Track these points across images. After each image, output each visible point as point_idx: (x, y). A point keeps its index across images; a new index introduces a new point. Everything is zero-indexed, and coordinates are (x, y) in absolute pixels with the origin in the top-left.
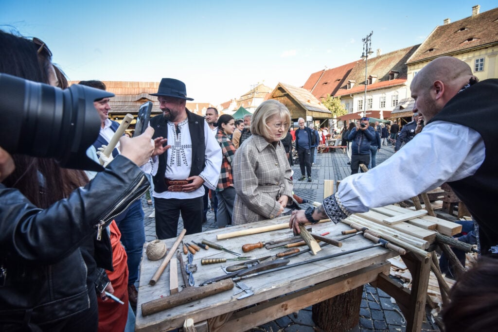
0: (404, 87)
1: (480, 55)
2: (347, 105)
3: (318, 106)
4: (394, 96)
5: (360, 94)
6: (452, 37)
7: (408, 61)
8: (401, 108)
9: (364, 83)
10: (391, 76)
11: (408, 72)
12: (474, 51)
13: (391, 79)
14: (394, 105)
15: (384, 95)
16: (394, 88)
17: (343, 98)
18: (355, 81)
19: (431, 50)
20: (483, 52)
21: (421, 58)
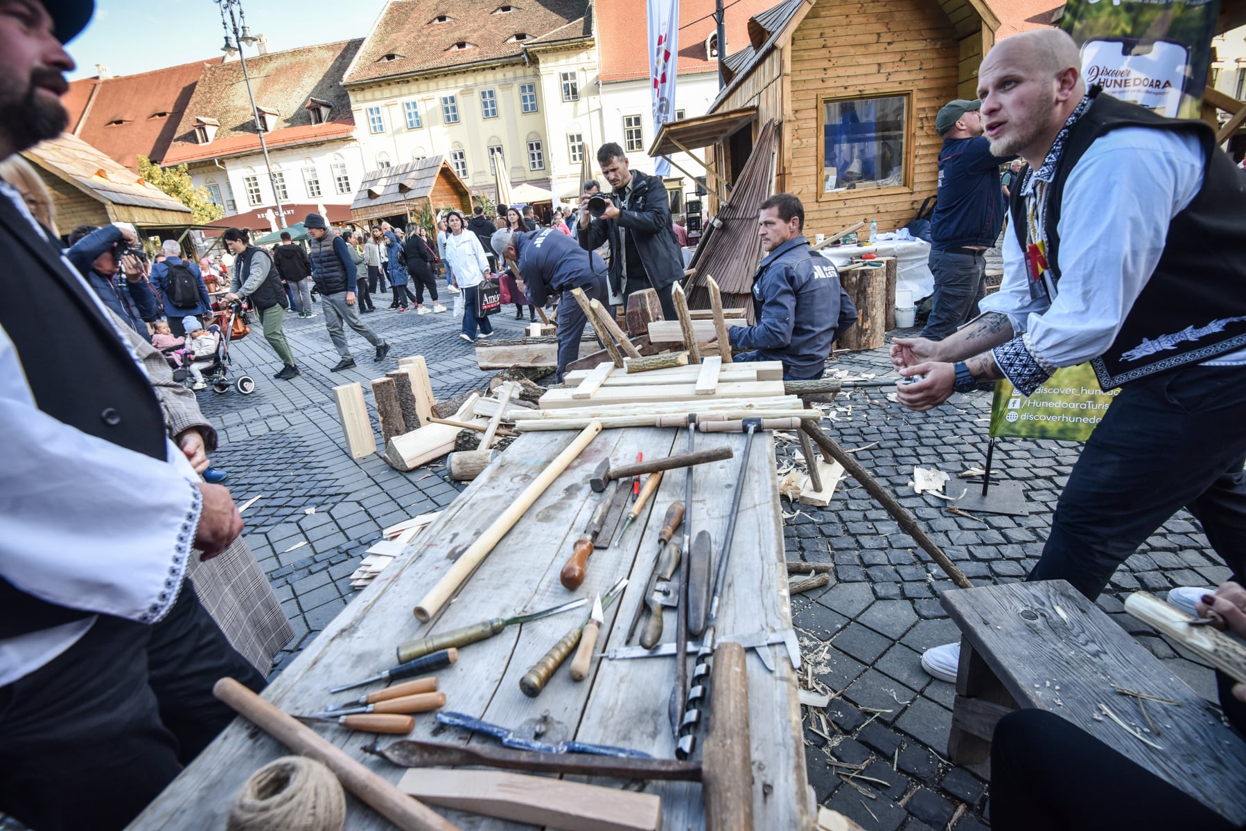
0: (353, 144)
1: (486, 83)
2: (214, 188)
3: (138, 189)
4: (337, 166)
5: (243, 159)
6: (425, 32)
7: (346, 78)
8: (372, 195)
9: (244, 127)
10: (311, 113)
11: (353, 107)
12: (474, 71)
13: (316, 122)
14: (342, 190)
15: (309, 164)
16: (328, 146)
17: (195, 168)
18: (215, 121)
19: (390, 57)
20: (490, 76)
21: (374, 74)
